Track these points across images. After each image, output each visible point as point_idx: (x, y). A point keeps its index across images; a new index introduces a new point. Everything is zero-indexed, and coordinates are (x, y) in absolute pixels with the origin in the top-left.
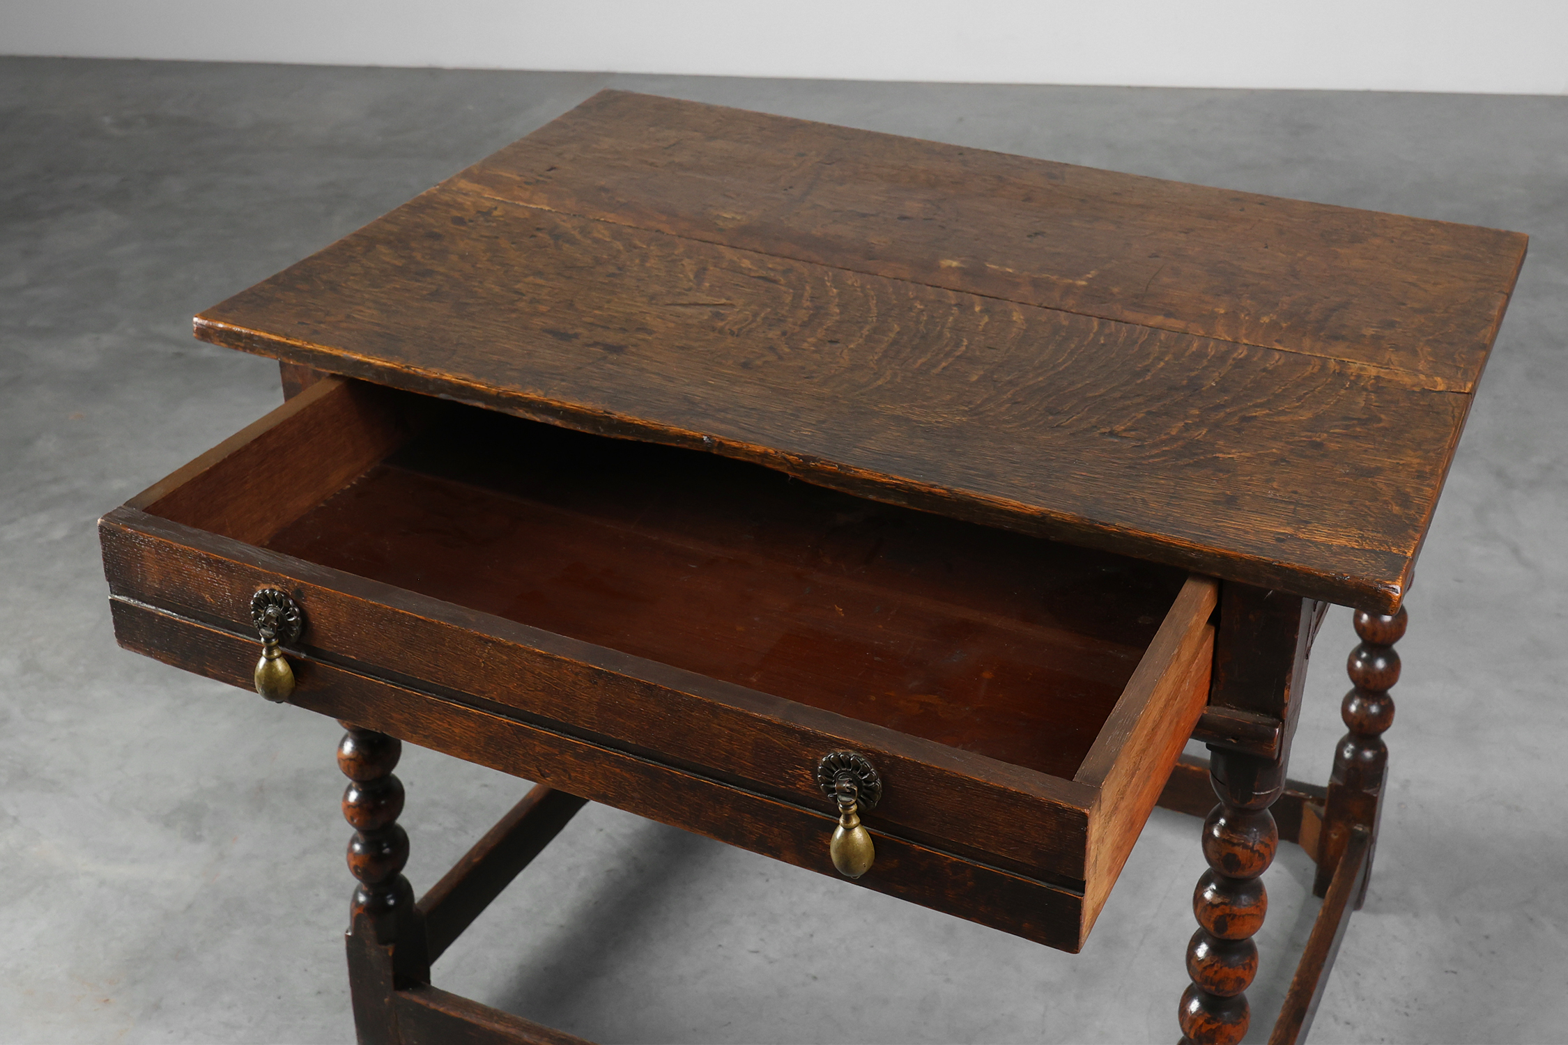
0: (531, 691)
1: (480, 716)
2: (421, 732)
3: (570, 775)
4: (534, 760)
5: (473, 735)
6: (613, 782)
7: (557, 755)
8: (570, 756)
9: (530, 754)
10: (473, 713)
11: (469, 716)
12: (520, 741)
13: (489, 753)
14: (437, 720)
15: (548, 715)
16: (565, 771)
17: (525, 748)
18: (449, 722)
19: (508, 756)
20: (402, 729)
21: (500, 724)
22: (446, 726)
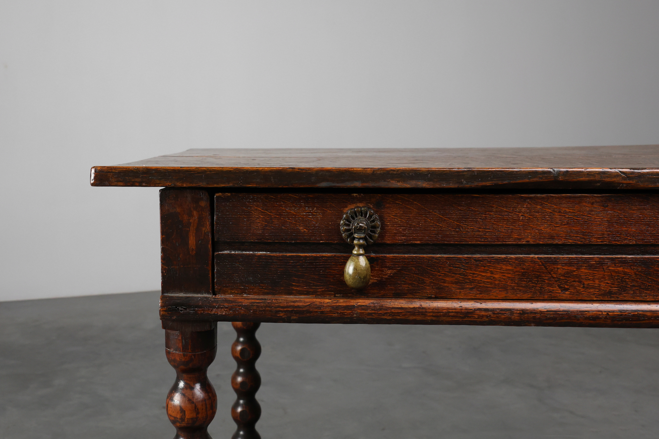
0: (558, 226)
1: (516, 259)
2: (468, 286)
3: (584, 284)
4: (556, 281)
5: (509, 275)
6: (617, 279)
7: (574, 271)
8: (585, 269)
9: (554, 278)
10: (511, 258)
11: (508, 261)
12: (546, 269)
13: (522, 286)
14: (482, 272)
15: (570, 242)
16: (580, 282)
17: (550, 273)
18: (491, 271)
19: (536, 284)
20: (453, 288)
21: (533, 260)
22: (489, 275)
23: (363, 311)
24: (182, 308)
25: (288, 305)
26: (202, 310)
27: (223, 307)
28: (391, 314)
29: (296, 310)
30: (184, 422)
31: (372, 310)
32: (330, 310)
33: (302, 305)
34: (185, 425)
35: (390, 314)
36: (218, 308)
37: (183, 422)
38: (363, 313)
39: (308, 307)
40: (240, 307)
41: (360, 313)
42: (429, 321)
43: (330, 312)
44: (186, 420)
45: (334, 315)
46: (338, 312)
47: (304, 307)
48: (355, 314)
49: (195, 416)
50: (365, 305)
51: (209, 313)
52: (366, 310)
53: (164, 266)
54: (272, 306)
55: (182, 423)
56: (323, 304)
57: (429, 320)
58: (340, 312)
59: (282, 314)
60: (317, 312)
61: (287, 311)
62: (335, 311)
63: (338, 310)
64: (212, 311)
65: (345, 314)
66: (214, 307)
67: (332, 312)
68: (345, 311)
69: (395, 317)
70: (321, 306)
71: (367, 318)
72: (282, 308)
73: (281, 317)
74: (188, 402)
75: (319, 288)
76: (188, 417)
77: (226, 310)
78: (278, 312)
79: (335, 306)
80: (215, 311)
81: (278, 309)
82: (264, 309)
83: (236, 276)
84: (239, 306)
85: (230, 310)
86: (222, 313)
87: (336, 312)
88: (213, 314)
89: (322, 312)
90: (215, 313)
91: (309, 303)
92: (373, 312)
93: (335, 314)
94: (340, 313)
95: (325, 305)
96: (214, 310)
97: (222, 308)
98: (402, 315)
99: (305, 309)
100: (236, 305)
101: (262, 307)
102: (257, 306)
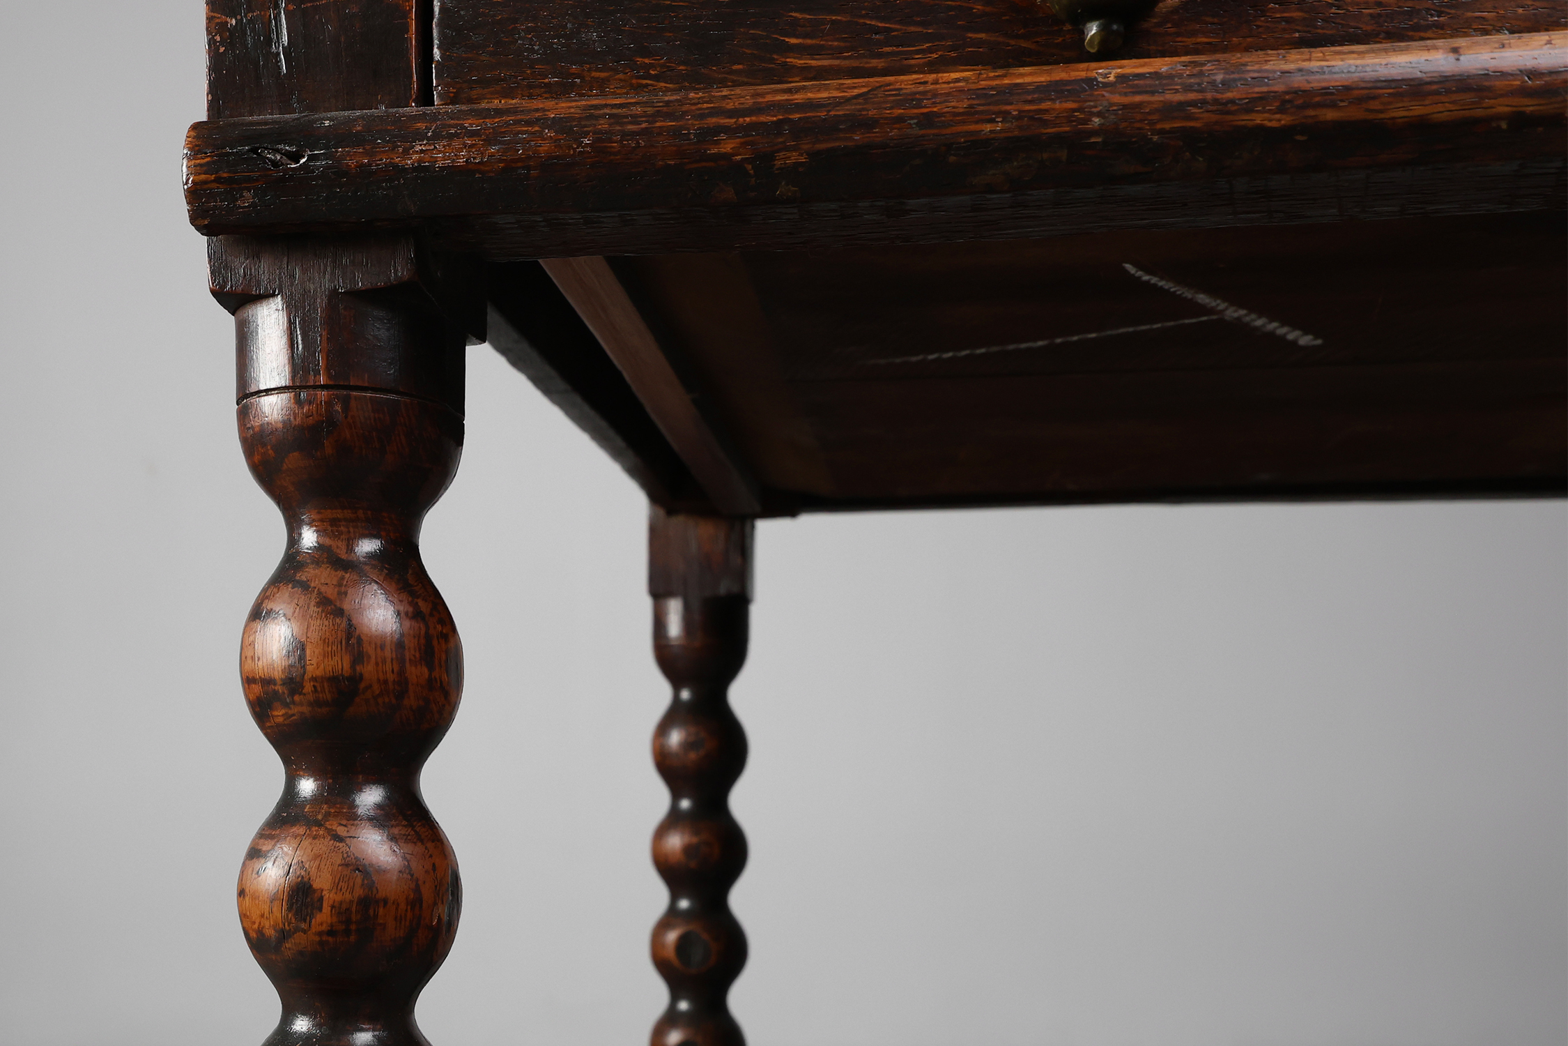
23: (1138, 98)
24: (278, 151)
25: (759, 103)
26: (366, 154)
27: (456, 135)
28: (1289, 101)
29: (800, 118)
30: (301, 694)
31: (1188, 88)
32: (971, 106)
33: (829, 98)
34: (305, 709)
35: (1284, 102)
36: (437, 136)
37: (297, 698)
38: (1139, 105)
39: (860, 104)
40: (537, 129)
41: (1125, 107)
42: (1504, 125)
43: (970, 112)
44: (308, 687)
45: (988, 127)
46: (1008, 113)
47: (839, 104)
48: (1099, 114)
49: (347, 665)
50: (1148, 73)
51: (395, 166)
52: (1153, 93)
53: (216, 15)
54: (685, 113)
55: (293, 702)
56: (932, 87)
57: (1499, 117)
58: (1020, 111)
59: (728, 146)
60: (900, 119)
61: (752, 126)
62: (992, 108)
63: (1011, 104)
64: (406, 152)
65: (1046, 117)
66: (420, 136)
67: (977, 112)
68: (1046, 105)
69: (1311, 113)
70: (924, 93)
71: (1161, 132)
72: (730, 117)
73: (726, 157)
74: (320, 610)
75: (918, 52)
76: (319, 673)
77: (472, 146)
78: (710, 134)
79: (992, 88)
80: (422, 151)
81: (713, 121)
82: (644, 125)
83: (528, 31)
84: (529, 123)
85: (489, 142)
86: (453, 161)
87: (998, 113)
88: (414, 169)
89: (928, 120)
90: (420, 161)
91: (865, 90)
92: (1192, 96)
93: (992, 121)
94: (1019, 118)
95: (942, 89)
96: (418, 148)
97: (451, 137)
98: (1350, 102)
99: (841, 113)
100: (517, 122)
101: (635, 119)
102: (611, 116)
